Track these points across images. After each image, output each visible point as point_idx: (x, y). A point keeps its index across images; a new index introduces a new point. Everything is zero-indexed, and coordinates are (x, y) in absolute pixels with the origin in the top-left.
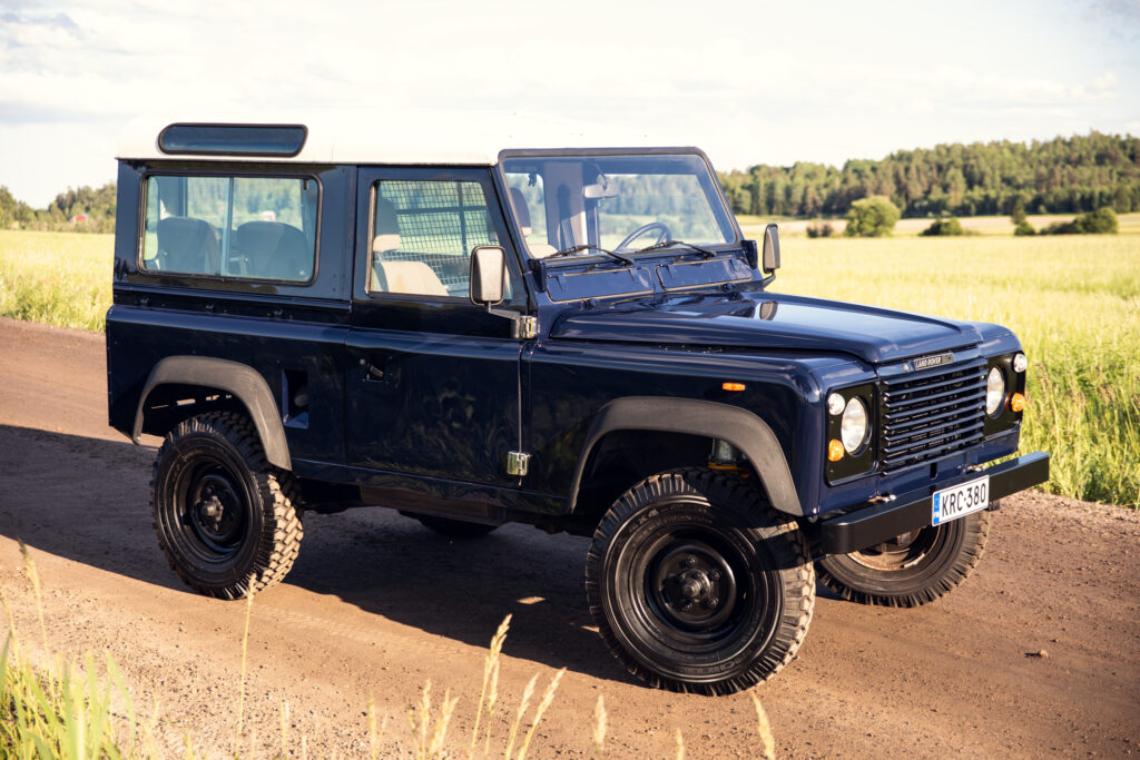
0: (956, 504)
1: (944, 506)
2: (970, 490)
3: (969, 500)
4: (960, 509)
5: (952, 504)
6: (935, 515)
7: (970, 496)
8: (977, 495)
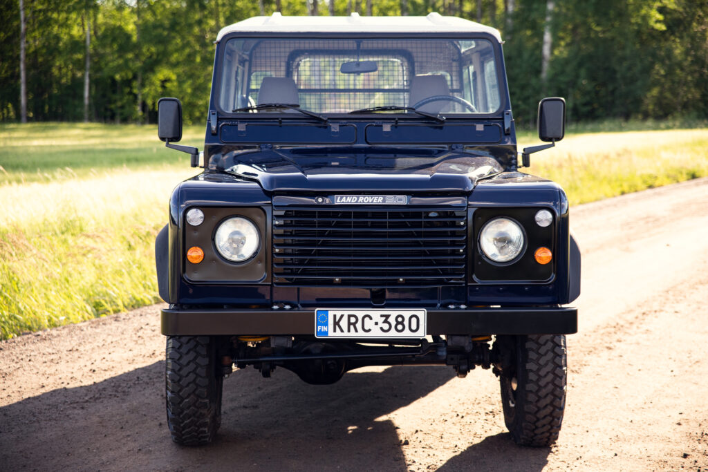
0: (359, 325)
1: (336, 323)
2: (387, 316)
3: (386, 327)
4: (365, 331)
5: (349, 324)
6: (318, 328)
7: (386, 321)
8: (402, 323)
